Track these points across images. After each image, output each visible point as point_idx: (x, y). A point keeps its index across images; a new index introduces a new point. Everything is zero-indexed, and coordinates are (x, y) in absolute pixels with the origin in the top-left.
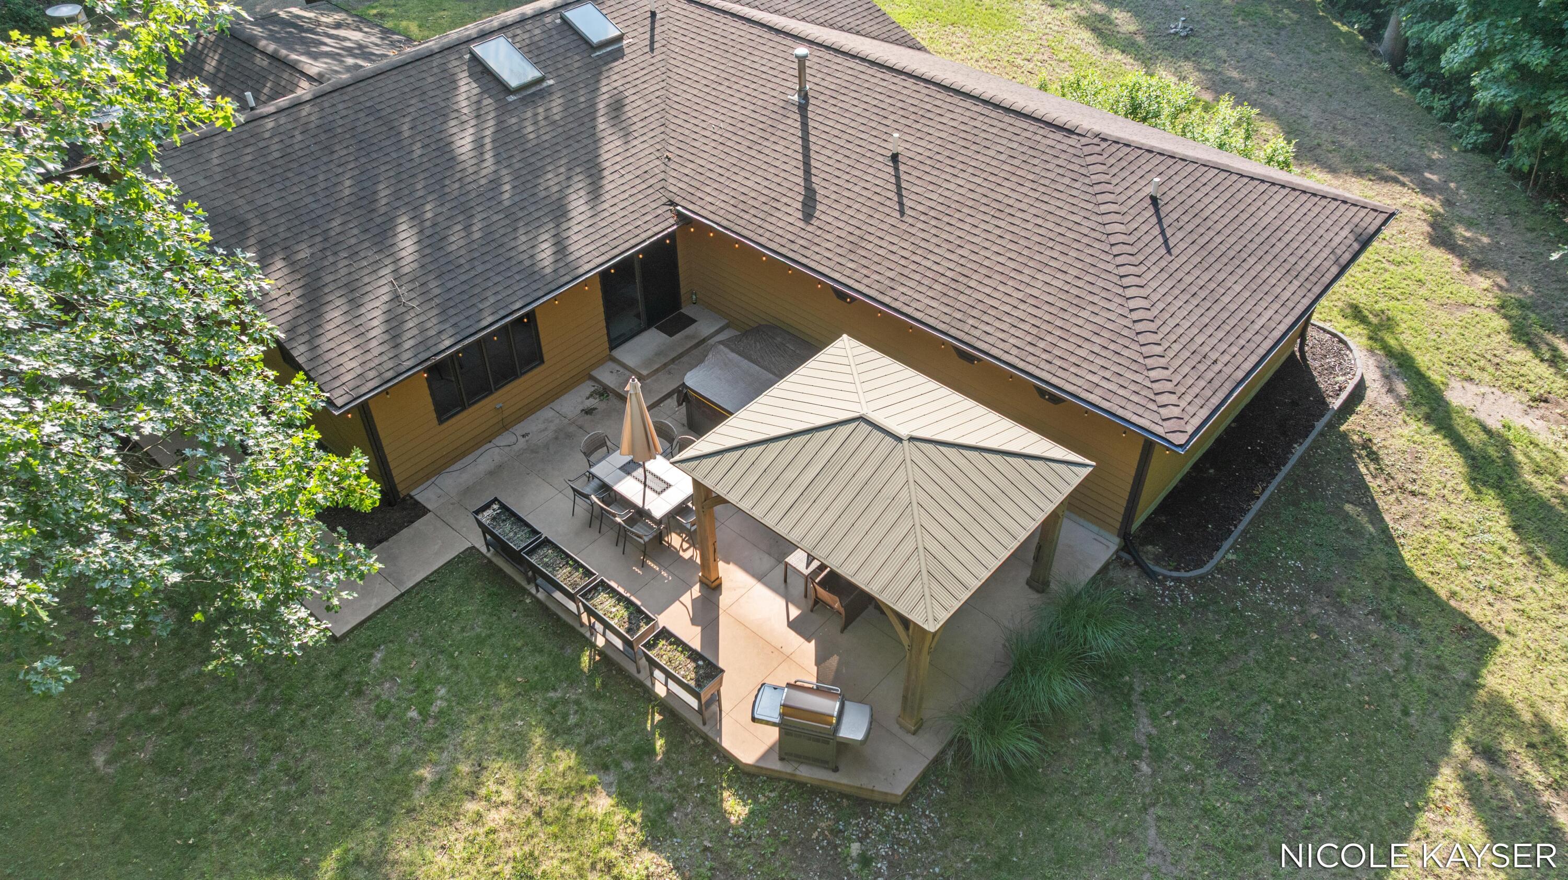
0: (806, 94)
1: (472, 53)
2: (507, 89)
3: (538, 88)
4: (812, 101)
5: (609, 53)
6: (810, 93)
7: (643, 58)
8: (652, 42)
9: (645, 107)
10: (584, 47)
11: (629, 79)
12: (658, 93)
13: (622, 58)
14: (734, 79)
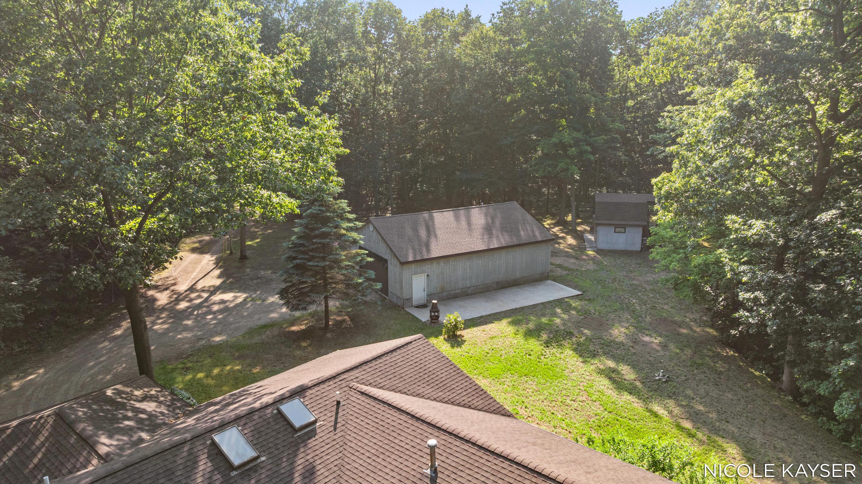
0: (436, 469)
1: (212, 440)
2: (231, 467)
3: (255, 463)
4: (439, 475)
5: (307, 433)
6: (439, 469)
7: (328, 436)
8: (336, 423)
9: (326, 474)
10: (290, 430)
11: (318, 452)
12: (336, 463)
13: (314, 436)
14: (387, 453)
